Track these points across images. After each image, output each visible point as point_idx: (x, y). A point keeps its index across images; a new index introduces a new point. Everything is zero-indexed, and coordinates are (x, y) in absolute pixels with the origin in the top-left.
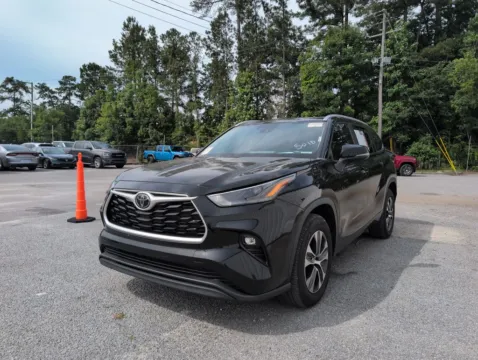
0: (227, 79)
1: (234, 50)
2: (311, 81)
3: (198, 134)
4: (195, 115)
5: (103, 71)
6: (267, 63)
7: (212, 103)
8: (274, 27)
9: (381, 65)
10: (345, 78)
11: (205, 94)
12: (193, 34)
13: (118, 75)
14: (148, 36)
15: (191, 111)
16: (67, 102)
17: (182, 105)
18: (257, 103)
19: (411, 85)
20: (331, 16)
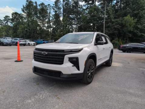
0: (59, 19)
1: (62, 10)
2: (85, 21)
3: (50, 36)
4: (49, 30)
5: (20, 15)
6: (72, 15)
7: (55, 27)
8: (74, 4)
9: (105, 18)
10: (94, 21)
11: (53, 24)
12: (49, 5)
13: (24, 16)
14: (34, 5)
15: (48, 29)
16: (7, 24)
17: (45, 27)
18: (69, 27)
19: (113, 24)
20: (91, 2)
